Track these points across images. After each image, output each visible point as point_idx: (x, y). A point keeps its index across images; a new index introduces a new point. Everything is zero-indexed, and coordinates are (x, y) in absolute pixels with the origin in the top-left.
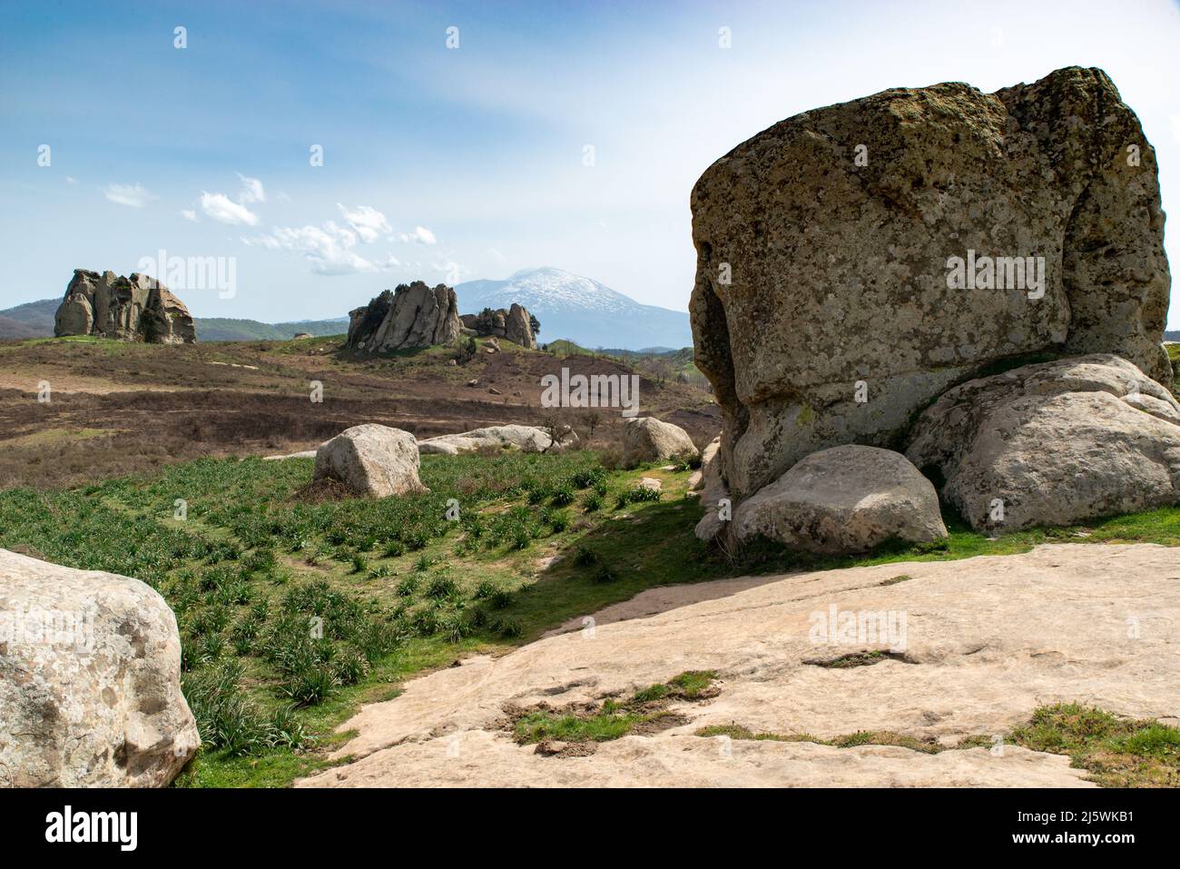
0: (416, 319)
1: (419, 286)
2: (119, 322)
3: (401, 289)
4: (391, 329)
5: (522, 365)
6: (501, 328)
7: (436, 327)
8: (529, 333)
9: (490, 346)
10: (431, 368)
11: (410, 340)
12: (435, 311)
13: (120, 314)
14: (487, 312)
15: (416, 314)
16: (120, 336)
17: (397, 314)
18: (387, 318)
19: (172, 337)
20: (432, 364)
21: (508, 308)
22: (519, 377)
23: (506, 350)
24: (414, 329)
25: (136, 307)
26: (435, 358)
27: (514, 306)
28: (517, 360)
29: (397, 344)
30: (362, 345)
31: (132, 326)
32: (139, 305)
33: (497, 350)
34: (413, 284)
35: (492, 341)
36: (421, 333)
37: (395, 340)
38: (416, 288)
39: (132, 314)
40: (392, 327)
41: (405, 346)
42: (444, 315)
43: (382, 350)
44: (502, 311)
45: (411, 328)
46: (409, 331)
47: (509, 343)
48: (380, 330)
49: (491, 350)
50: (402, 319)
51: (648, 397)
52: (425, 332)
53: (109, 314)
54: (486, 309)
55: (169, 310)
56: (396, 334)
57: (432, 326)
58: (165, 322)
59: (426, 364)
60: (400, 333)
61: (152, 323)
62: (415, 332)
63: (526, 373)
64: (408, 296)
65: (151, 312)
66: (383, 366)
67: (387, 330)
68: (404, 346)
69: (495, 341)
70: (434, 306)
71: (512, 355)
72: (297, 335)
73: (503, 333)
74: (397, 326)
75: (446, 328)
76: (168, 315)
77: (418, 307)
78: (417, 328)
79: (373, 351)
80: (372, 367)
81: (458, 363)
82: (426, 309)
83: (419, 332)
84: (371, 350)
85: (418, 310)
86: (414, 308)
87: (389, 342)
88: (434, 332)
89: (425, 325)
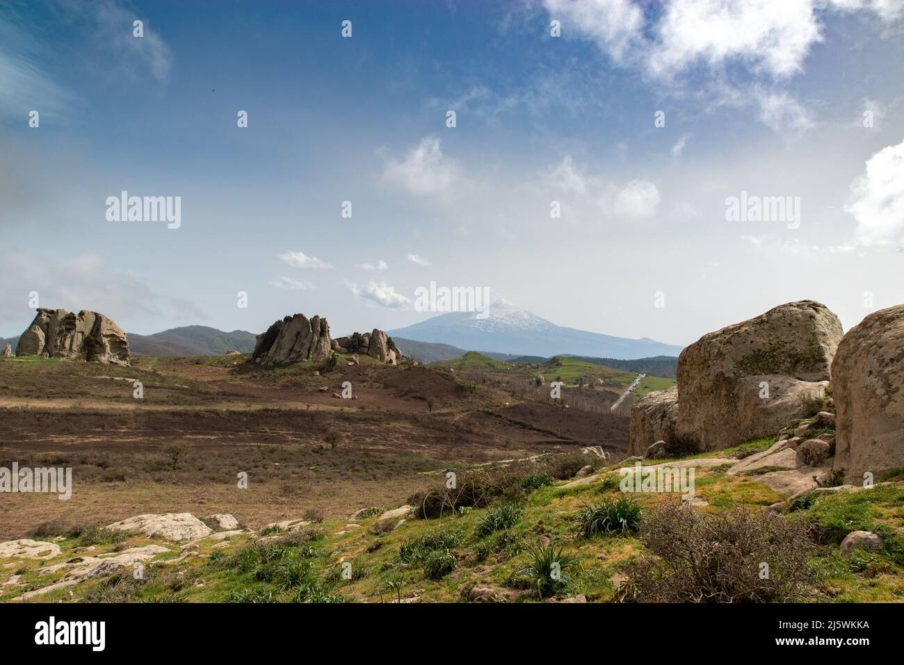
0: (296, 341)
1: (299, 317)
2: (63, 346)
3: (287, 319)
4: (279, 348)
5: (370, 375)
6: (366, 347)
7: (310, 347)
8: (385, 350)
9: (351, 360)
10: (298, 378)
11: (291, 356)
12: (310, 335)
13: (65, 340)
14: (356, 335)
15: (297, 338)
16: (63, 356)
17: (283, 337)
18: (276, 341)
19: (107, 356)
20: (300, 374)
21: (371, 332)
22: (365, 384)
23: (363, 363)
24: (295, 348)
25: (80, 335)
26: (305, 369)
27: (375, 331)
28: (369, 371)
29: (282, 359)
30: (258, 360)
31: (74, 348)
32: (83, 333)
33: (356, 363)
34: (295, 315)
35: (354, 357)
36: (300, 351)
37: (281, 356)
38: (297, 319)
39: (75, 339)
40: (280, 347)
41: (288, 361)
42: (316, 338)
43: (271, 364)
44: (368, 334)
45: (293, 347)
46: (291, 350)
47: (368, 357)
48: (271, 349)
49: (350, 364)
50: (287, 340)
51: (457, 400)
52: (302, 350)
53: (56, 340)
54: (355, 333)
55: (107, 336)
56: (282, 353)
57: (308, 345)
58: (102, 346)
59: (295, 375)
60: (285, 351)
61: (92, 346)
62: (295, 351)
63: (370, 381)
64: (292, 324)
65: (92, 338)
66: (264, 376)
67: (277, 348)
68: (286, 361)
69: (356, 356)
70: (309, 332)
71: (366, 367)
72: (228, 353)
73: (366, 350)
74: (283, 346)
75: (318, 347)
76: (105, 340)
77: (298, 332)
78: (297, 348)
79: (265, 365)
80: (255, 377)
81: (321, 374)
82: (304, 334)
83: (298, 350)
84: (263, 363)
85: (298, 334)
86: (295, 332)
87: (277, 358)
88: (309, 350)
89: (302, 345)
